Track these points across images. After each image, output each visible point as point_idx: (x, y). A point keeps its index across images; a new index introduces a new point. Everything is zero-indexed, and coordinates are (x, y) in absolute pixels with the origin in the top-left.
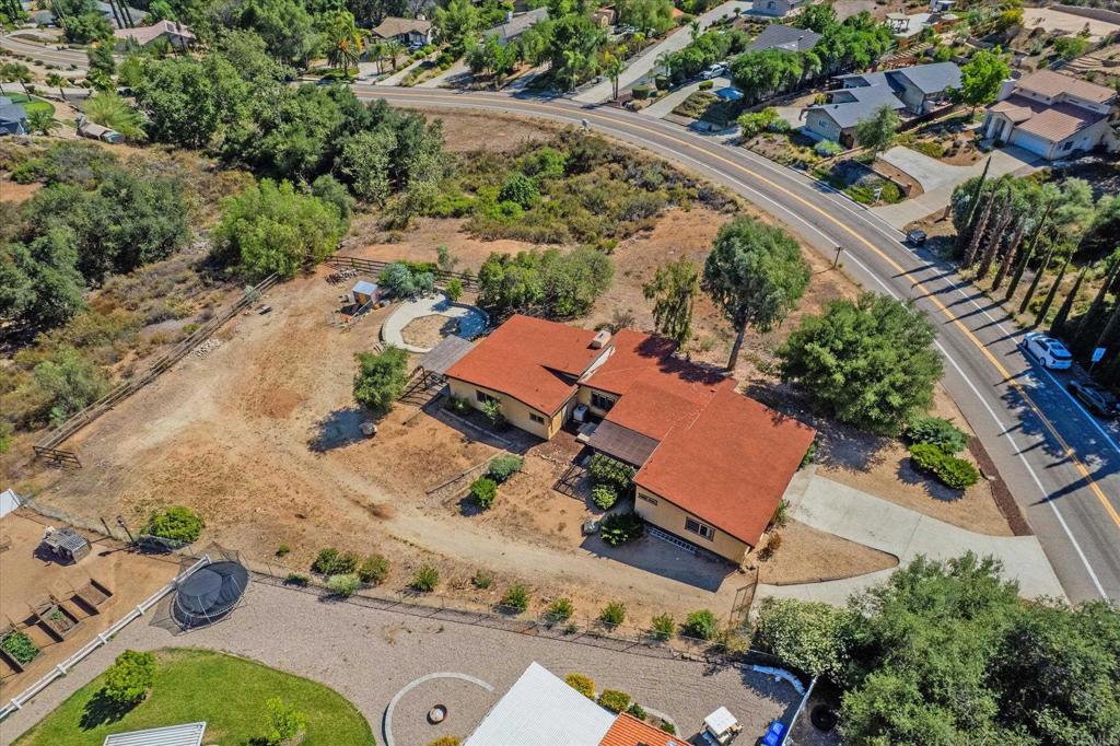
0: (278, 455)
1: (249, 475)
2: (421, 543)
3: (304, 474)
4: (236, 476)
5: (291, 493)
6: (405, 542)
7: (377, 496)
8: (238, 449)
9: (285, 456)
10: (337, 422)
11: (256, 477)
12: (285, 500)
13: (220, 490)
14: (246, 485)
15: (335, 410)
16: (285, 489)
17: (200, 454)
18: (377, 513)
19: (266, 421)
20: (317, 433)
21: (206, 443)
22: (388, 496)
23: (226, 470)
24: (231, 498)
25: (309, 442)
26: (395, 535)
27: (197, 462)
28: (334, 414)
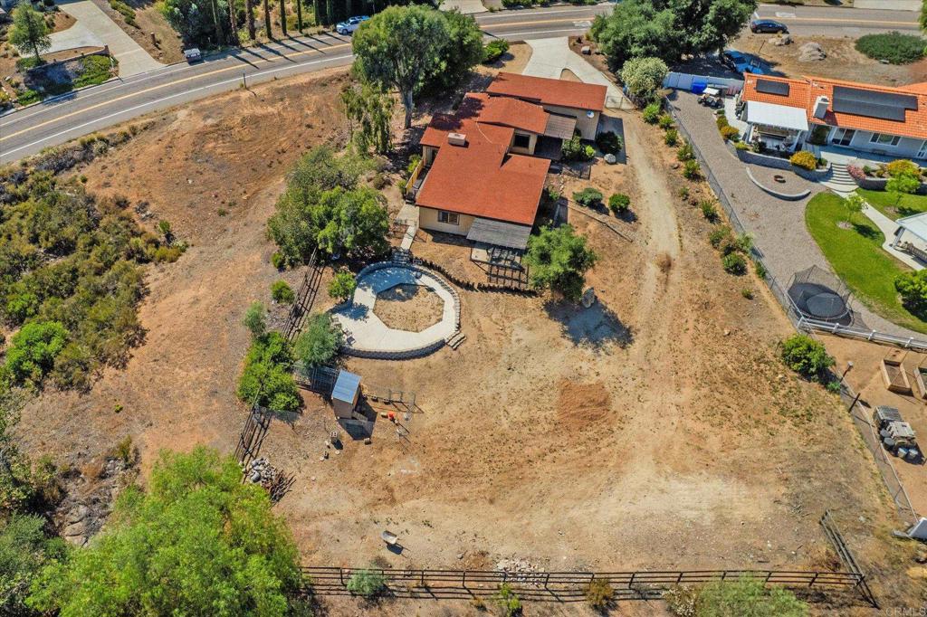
0: (656, 362)
1: (696, 368)
2: (675, 232)
3: (664, 331)
4: (705, 378)
5: (691, 324)
6: (680, 240)
7: (652, 271)
8: (673, 397)
9: (653, 355)
10: (588, 333)
11: (693, 361)
12: (700, 326)
13: (728, 380)
14: (707, 363)
15: (572, 344)
16: (691, 331)
17: (707, 426)
18: (667, 266)
19: (617, 404)
20: (610, 344)
21: (687, 432)
22: (648, 264)
23: (705, 390)
24: (729, 366)
25: (623, 348)
26: (679, 248)
27: (716, 421)
28: (576, 341)
